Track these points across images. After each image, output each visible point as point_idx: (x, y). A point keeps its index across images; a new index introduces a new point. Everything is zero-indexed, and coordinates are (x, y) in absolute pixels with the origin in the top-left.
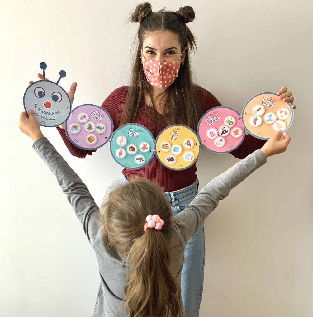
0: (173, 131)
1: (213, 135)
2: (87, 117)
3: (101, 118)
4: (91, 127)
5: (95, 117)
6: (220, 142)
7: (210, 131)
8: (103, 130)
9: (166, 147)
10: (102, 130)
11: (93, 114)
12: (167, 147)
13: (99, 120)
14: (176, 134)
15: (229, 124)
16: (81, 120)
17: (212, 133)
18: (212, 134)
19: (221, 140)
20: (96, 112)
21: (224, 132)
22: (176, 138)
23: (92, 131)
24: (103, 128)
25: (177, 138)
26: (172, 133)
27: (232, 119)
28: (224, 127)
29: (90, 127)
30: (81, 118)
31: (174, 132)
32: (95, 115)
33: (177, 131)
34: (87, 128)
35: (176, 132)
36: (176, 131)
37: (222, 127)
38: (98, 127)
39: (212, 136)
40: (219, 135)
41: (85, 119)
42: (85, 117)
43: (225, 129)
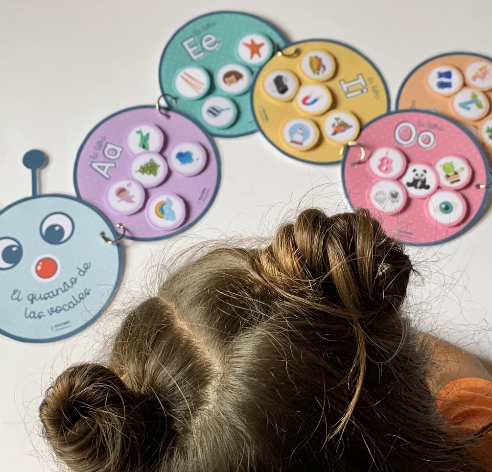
0: (367, 82)
1: (384, 168)
2: (122, 184)
3: (109, 146)
4: (147, 165)
5: (113, 165)
6: (388, 195)
7: (387, 153)
8: (146, 129)
9: (315, 66)
10: (148, 135)
11: (104, 173)
12: (318, 69)
13: (119, 150)
14: (359, 92)
15: (448, 176)
16: (133, 199)
17: (388, 162)
18: (385, 163)
19: (394, 196)
20: (95, 165)
21: (419, 184)
22: (348, 92)
23: (158, 160)
24: (140, 132)
25: (349, 95)
26: (361, 80)
27: (462, 169)
28: (425, 172)
29: (150, 168)
30: (129, 200)
31: (363, 84)
32: (107, 166)
33: (371, 94)
34: (155, 174)
35: (365, 90)
36: (370, 90)
37: (420, 168)
38: (144, 147)
39: (380, 167)
40: (399, 179)
41: (128, 189)
42: (121, 192)
43: (423, 178)
